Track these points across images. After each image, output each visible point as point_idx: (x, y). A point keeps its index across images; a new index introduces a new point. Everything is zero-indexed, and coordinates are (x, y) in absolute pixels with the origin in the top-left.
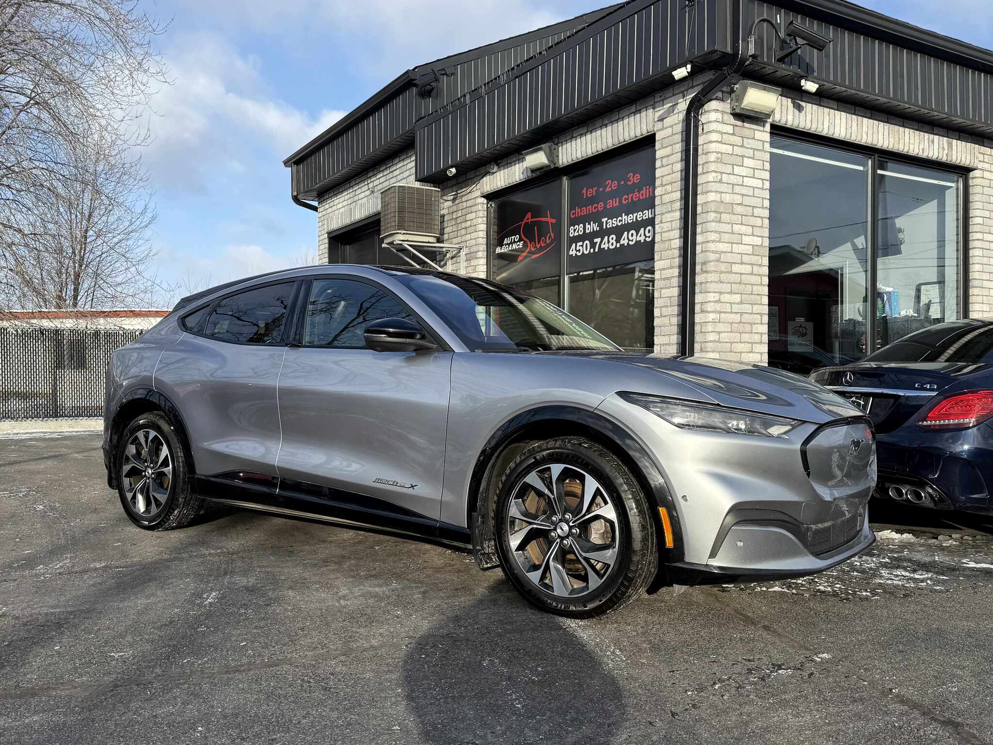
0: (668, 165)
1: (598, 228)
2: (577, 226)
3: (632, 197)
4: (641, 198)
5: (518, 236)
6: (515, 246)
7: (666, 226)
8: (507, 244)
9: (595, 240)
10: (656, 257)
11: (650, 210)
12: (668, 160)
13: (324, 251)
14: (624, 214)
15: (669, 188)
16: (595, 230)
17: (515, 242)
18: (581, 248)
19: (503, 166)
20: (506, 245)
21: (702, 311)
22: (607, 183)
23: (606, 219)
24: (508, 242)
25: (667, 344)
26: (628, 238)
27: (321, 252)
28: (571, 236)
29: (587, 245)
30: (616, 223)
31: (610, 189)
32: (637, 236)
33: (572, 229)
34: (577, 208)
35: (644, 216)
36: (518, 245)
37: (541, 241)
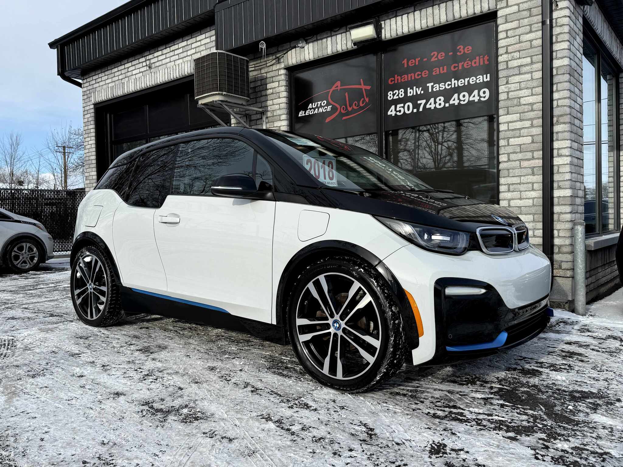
0: (514, 37)
1: (422, 92)
2: (397, 91)
3: (463, 65)
4: (474, 65)
5: (325, 102)
6: (321, 110)
7: (513, 87)
8: (312, 108)
9: (419, 102)
10: (501, 112)
11: (485, 76)
12: (515, 32)
13: (90, 119)
14: (453, 80)
15: (517, 55)
16: (419, 93)
17: (321, 106)
18: (402, 109)
19: (313, 42)
20: (310, 109)
21: (559, 156)
22: (432, 54)
23: (432, 84)
24: (313, 107)
25: (517, 184)
26: (459, 99)
27: (86, 120)
28: (389, 99)
29: (409, 106)
30: (444, 87)
31: (436, 59)
32: (469, 97)
33: (390, 94)
34: (396, 76)
35: (478, 80)
36: (325, 109)
37: (354, 104)
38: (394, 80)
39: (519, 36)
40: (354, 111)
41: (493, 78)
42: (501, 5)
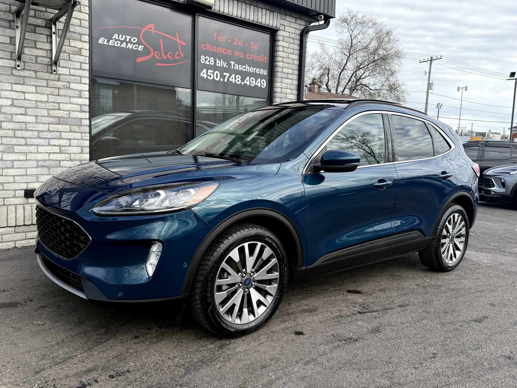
0: (287, 53)
1: (227, 67)
2: (209, 58)
3: (253, 57)
4: (259, 60)
5: (136, 40)
6: (130, 46)
7: (284, 85)
8: (119, 40)
9: (225, 74)
11: (264, 70)
12: (287, 50)
14: (247, 65)
15: (287, 65)
16: (225, 66)
17: (130, 41)
18: (212, 75)
20: (116, 40)
22: (235, 39)
23: (234, 63)
24: (120, 38)
26: (250, 81)
28: (202, 62)
29: (217, 74)
30: (241, 68)
31: (237, 44)
32: (256, 82)
33: (203, 58)
34: (208, 44)
35: (261, 72)
37: (169, 54)
38: (206, 47)
39: (289, 53)
40: (168, 61)
41: (268, 73)
42: (282, 28)
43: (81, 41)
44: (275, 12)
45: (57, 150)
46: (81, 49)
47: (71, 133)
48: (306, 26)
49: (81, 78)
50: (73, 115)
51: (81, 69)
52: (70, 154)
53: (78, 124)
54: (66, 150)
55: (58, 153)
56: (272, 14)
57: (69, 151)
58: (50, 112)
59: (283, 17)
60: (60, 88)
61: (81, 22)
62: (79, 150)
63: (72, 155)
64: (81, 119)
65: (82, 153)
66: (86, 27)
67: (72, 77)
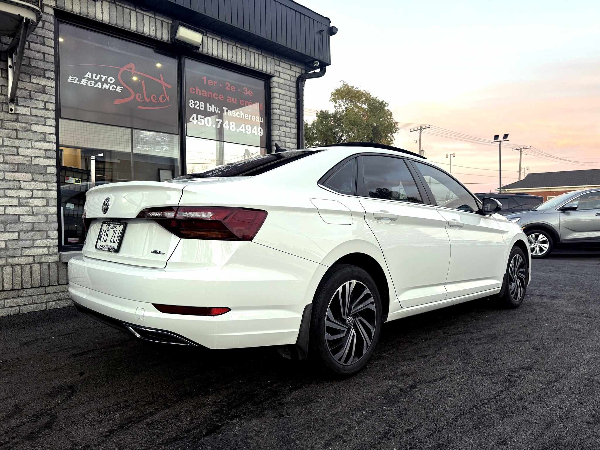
0: (283, 100)
1: (219, 112)
2: (198, 102)
5: (114, 80)
6: (106, 86)
7: (283, 134)
8: (92, 79)
9: (217, 120)
11: (261, 118)
12: (283, 97)
14: (241, 112)
15: (284, 112)
17: (106, 81)
18: (203, 121)
20: (89, 79)
22: (226, 84)
23: (227, 109)
24: (94, 77)
26: (245, 129)
28: (190, 106)
29: (208, 120)
30: (235, 114)
31: (229, 89)
32: (252, 130)
33: (192, 102)
34: (197, 87)
35: (256, 119)
36: (113, 88)
37: (152, 97)
38: (195, 91)
39: (285, 101)
40: (150, 104)
41: (265, 122)
42: (276, 74)
43: (44, 77)
44: (268, 57)
45: (16, 202)
46: (44, 86)
47: (33, 183)
48: (301, 73)
49: (45, 119)
50: (35, 161)
51: (45, 109)
52: (32, 207)
53: (42, 172)
54: (27, 202)
55: (16, 206)
56: (265, 59)
57: (31, 203)
58: (6, 158)
59: (277, 63)
60: (19, 130)
61: (44, 56)
62: (44, 202)
63: (35, 208)
64: (46, 166)
65: (47, 205)
66: (51, 62)
67: (34, 118)
